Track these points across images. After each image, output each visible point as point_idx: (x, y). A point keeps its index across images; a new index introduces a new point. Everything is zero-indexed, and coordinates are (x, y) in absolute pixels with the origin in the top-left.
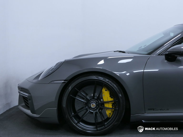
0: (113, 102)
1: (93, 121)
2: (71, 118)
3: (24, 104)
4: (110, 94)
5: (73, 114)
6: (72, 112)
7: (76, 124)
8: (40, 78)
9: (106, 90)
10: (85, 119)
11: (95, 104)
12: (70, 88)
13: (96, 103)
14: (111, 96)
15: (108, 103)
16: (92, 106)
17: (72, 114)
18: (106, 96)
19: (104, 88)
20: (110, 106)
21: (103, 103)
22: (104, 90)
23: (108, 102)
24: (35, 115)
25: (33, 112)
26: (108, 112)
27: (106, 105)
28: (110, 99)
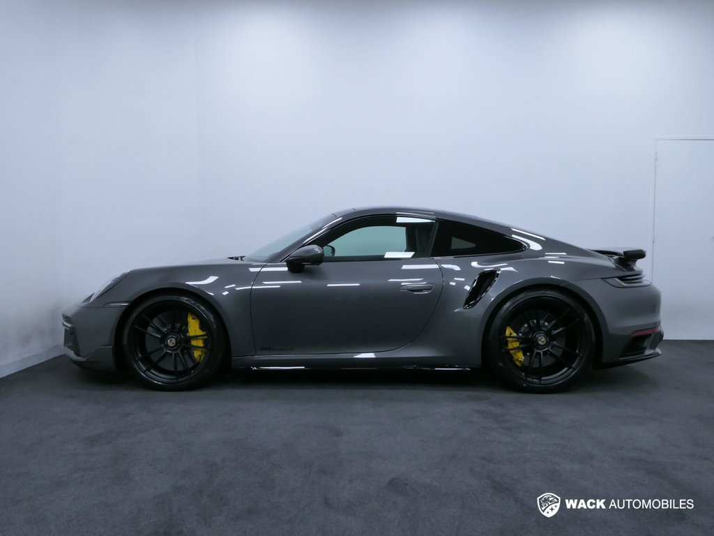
0: (205, 337)
1: (171, 368)
2: (136, 362)
3: (70, 344)
4: (200, 324)
5: (140, 356)
6: (138, 352)
7: (144, 373)
8: (91, 300)
9: (193, 319)
10: (161, 364)
11: (174, 340)
12: (134, 315)
13: (176, 339)
14: (202, 327)
15: (197, 339)
16: (170, 344)
17: (138, 356)
18: (194, 328)
19: (192, 315)
20: (200, 343)
21: (189, 339)
22: (190, 319)
23: (196, 337)
24: (80, 359)
25: (77, 354)
26: (197, 354)
27: (194, 343)
28: (200, 332)
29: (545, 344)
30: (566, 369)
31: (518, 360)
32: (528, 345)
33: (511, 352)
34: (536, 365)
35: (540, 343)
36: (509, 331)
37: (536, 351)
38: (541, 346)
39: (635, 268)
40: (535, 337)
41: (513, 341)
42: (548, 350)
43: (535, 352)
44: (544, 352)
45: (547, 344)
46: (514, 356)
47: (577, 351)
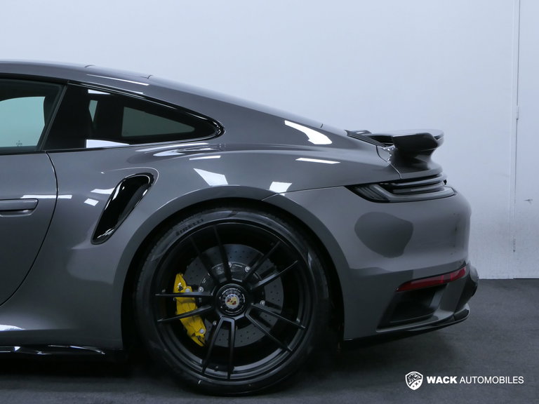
29: (239, 307)
30: (278, 351)
31: (194, 335)
32: (210, 308)
33: (182, 320)
34: (222, 342)
35: (229, 305)
36: (180, 283)
37: (223, 319)
38: (231, 310)
39: (430, 166)
40: (221, 295)
41: (185, 302)
42: (245, 317)
43: (221, 322)
44: (236, 322)
45: (243, 307)
46: (187, 327)
47: (298, 320)
